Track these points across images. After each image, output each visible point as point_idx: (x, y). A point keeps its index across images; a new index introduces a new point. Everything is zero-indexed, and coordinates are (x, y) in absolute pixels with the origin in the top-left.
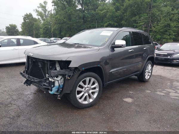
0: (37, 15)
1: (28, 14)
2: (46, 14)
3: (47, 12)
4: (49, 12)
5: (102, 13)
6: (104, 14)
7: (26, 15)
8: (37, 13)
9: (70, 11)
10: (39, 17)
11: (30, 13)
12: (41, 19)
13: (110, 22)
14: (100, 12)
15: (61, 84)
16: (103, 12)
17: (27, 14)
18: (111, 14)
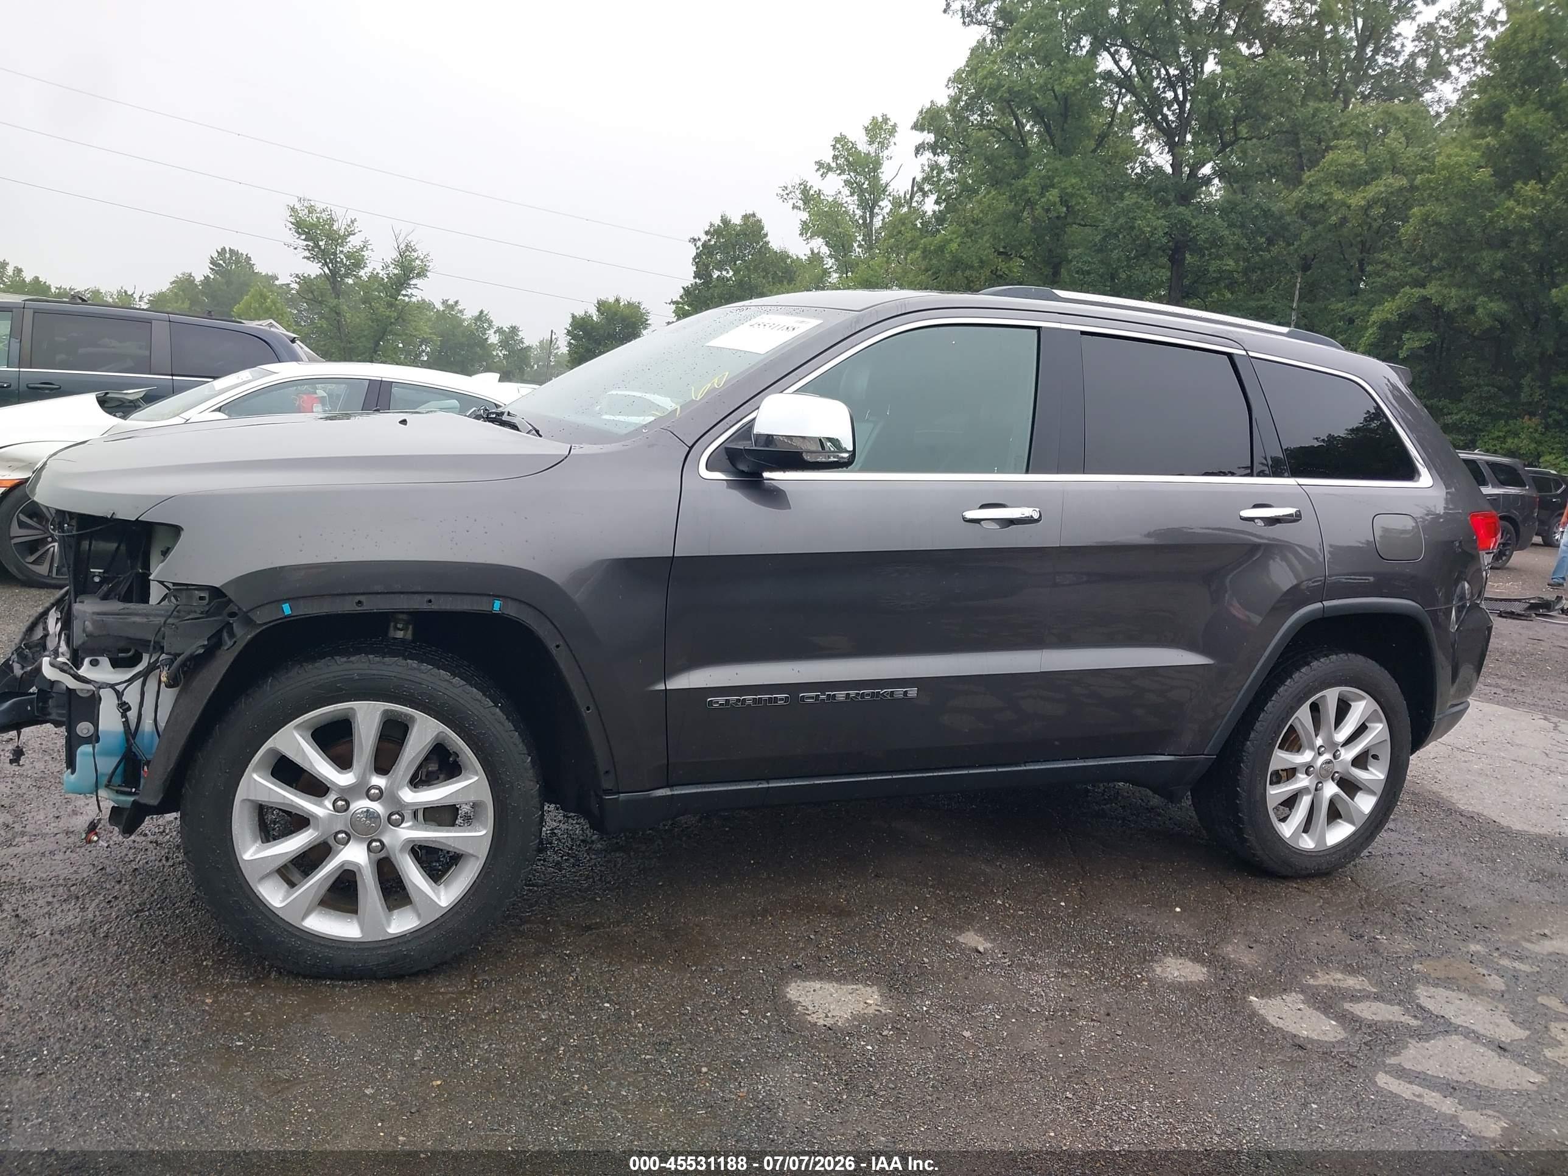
0: (805, 228)
1: (736, 220)
2: (878, 223)
3: (886, 205)
4: (897, 203)
5: (1357, 200)
6: (1378, 211)
7: (714, 232)
8: (805, 216)
9: (1053, 195)
10: (819, 244)
11: (746, 217)
12: (829, 263)
13: (1431, 290)
14: (1338, 196)
15: (147, 724)
16: (1373, 190)
17: (725, 222)
18: (1441, 212)
